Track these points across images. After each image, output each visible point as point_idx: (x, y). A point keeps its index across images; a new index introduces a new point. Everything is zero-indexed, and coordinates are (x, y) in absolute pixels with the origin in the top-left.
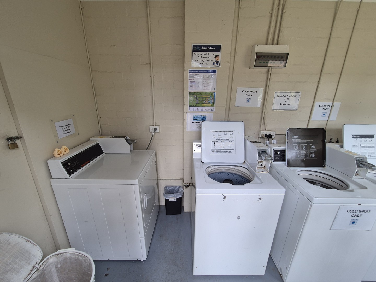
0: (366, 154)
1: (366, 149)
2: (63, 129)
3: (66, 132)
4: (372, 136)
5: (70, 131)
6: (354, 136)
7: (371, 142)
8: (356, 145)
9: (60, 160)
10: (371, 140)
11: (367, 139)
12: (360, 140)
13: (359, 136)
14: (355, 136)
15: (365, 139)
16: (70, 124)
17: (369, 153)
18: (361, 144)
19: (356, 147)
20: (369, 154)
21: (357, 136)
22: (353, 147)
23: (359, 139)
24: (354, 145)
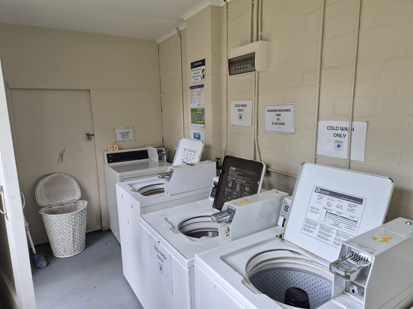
0: (331, 234)
1: (336, 225)
2: (121, 135)
3: (123, 137)
4: (360, 201)
5: (127, 137)
6: (318, 190)
7: (351, 214)
8: (318, 210)
9: (106, 152)
10: (353, 208)
11: (345, 203)
12: (329, 201)
13: (328, 193)
14: (321, 189)
15: (340, 203)
16: (129, 132)
17: (337, 234)
18: (329, 211)
19: (317, 213)
20: (338, 238)
21: (324, 192)
22: (311, 211)
23: (326, 198)
24: (314, 208)
